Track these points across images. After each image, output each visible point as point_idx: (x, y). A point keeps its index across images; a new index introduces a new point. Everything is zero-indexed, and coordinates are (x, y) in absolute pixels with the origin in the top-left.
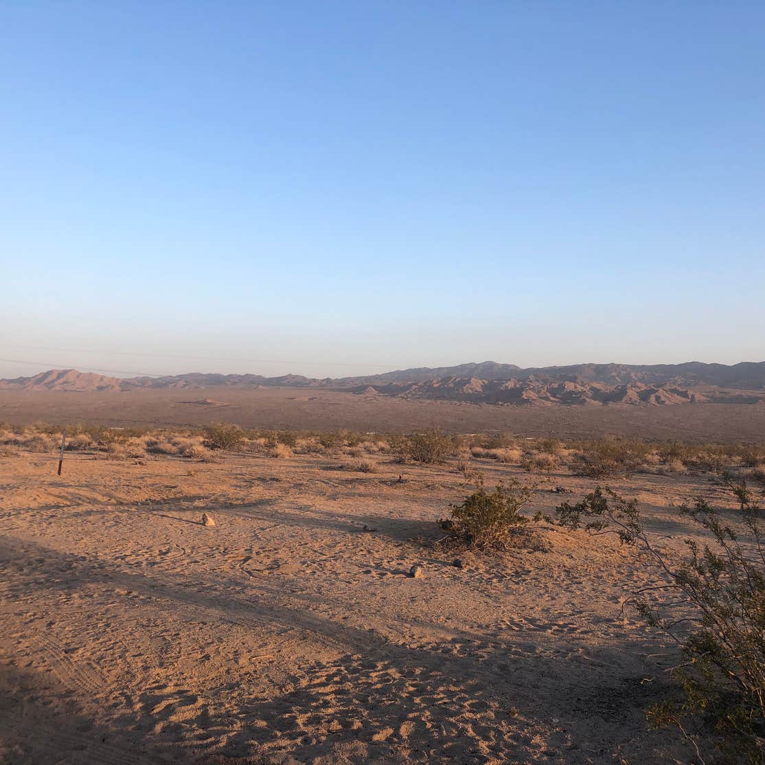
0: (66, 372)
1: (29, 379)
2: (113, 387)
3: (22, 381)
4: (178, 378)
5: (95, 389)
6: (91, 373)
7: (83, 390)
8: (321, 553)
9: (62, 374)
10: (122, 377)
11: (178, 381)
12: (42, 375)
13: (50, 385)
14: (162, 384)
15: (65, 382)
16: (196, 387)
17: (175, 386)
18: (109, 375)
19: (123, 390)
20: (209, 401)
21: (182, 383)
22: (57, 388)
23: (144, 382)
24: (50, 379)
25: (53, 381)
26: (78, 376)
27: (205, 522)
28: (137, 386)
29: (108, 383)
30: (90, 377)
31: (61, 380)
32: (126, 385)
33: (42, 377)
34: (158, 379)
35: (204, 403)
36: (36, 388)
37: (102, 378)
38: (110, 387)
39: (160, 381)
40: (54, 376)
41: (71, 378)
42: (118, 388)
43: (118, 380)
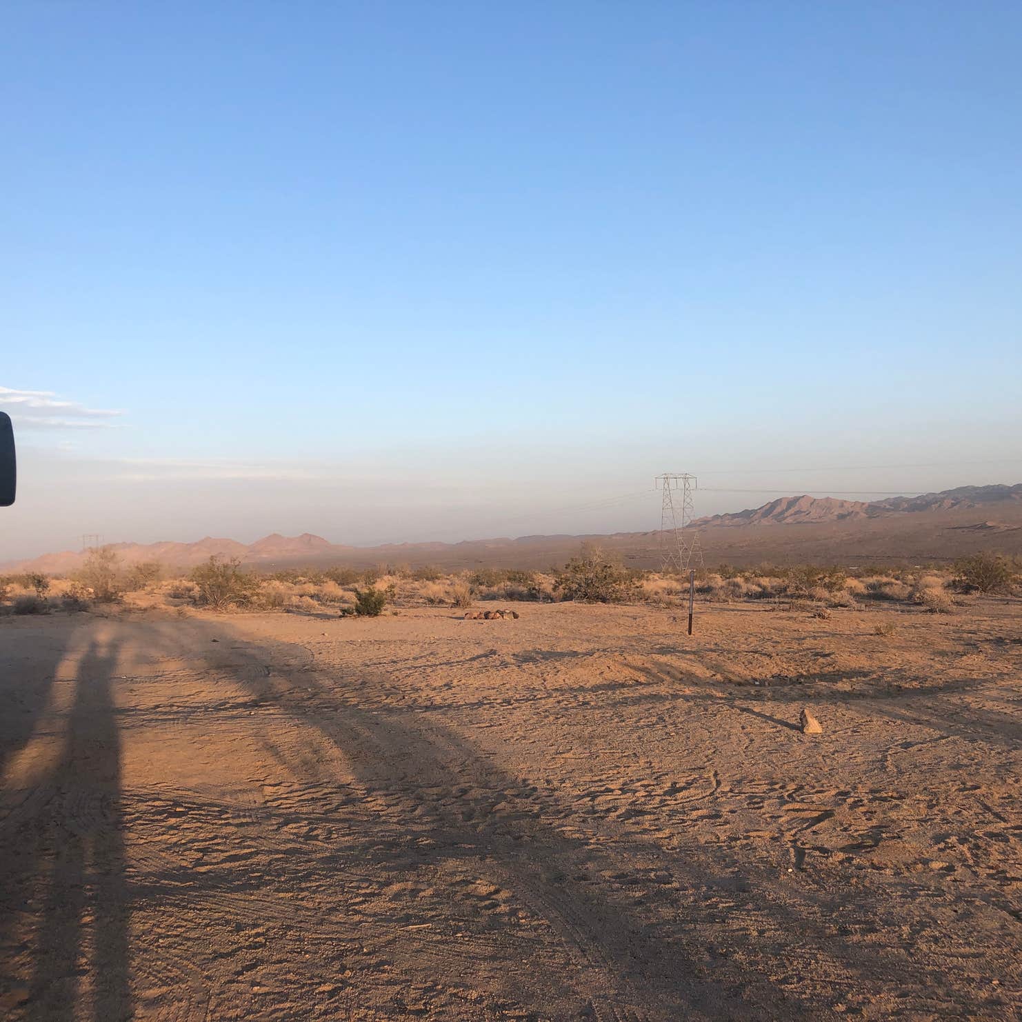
0: (796, 500)
1: (754, 511)
2: (858, 513)
3: (747, 514)
4: (942, 496)
5: (835, 518)
6: (828, 499)
7: (819, 521)
8: (997, 815)
9: (793, 502)
10: (868, 499)
11: (944, 498)
12: (770, 505)
13: (780, 517)
14: (922, 505)
15: (796, 513)
16: (969, 506)
17: (940, 506)
18: (851, 498)
19: (870, 517)
20: (989, 524)
21: (948, 503)
22: (789, 520)
23: (896, 504)
24: (778, 509)
25: (783, 512)
26: (812, 504)
27: (803, 727)
28: (888, 510)
29: (851, 510)
30: (828, 504)
31: (791, 511)
32: (873, 510)
33: (770, 507)
34: (918, 498)
35: (983, 527)
36: (765, 522)
37: (842, 504)
38: (853, 515)
39: (919, 502)
40: (784, 506)
41: (804, 505)
42: (863, 515)
43: (863, 504)
